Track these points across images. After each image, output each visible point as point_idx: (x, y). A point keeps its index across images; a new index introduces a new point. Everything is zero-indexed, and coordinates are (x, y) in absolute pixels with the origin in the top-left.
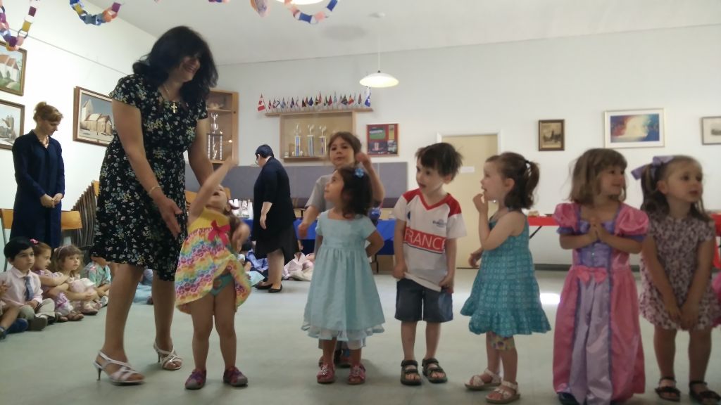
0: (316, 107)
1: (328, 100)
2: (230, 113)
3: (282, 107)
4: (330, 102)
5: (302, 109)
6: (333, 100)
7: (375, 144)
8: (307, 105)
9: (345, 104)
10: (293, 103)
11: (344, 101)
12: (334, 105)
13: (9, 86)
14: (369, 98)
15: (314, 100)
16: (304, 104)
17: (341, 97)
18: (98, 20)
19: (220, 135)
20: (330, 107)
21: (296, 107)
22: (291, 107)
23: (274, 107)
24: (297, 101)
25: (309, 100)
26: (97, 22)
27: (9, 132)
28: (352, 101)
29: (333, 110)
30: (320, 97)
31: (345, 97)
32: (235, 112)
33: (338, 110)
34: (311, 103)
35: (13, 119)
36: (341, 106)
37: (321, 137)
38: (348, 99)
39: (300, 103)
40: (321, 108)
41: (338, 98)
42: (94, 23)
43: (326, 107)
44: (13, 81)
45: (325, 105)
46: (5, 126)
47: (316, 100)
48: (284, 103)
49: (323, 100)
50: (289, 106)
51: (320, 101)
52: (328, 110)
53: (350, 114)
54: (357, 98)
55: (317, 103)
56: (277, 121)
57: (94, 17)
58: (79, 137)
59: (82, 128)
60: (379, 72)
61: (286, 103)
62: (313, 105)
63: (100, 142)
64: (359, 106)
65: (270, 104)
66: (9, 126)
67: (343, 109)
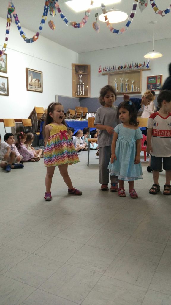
0: (124, 69)
1: (129, 66)
2: (87, 74)
3: (109, 70)
4: (130, 67)
5: (118, 71)
6: (132, 66)
7: (151, 85)
8: (120, 69)
9: (137, 67)
10: (114, 68)
11: (137, 66)
12: (132, 68)
13: (2, 69)
14: (148, 63)
15: (123, 66)
16: (119, 69)
17: (135, 64)
18: (31, 41)
19: (83, 84)
20: (130, 69)
21: (115, 70)
22: (113, 70)
23: (105, 71)
24: (116, 67)
25: (121, 66)
26: (31, 42)
27: (4, 88)
28: (141, 66)
29: (132, 70)
30: (126, 65)
31: (137, 64)
32: (89, 74)
33: (134, 70)
34: (122, 68)
35: (4, 83)
36: (135, 68)
37: (126, 83)
38: (139, 65)
39: (117, 68)
40: (127, 70)
41: (134, 65)
42: (30, 42)
43: (128, 69)
44: (3, 67)
45: (128, 68)
46: (2, 86)
47: (124, 66)
48: (110, 69)
49: (127, 66)
50: (112, 70)
51: (126, 66)
52: (130, 71)
53: (139, 72)
54: (143, 64)
55: (124, 68)
56: (107, 77)
57: (30, 40)
58: (29, 89)
59: (30, 85)
60: (153, 51)
61: (111, 68)
62: (123, 69)
63: (37, 90)
64: (144, 68)
65: (104, 69)
66: (3, 86)
67: (136, 70)
